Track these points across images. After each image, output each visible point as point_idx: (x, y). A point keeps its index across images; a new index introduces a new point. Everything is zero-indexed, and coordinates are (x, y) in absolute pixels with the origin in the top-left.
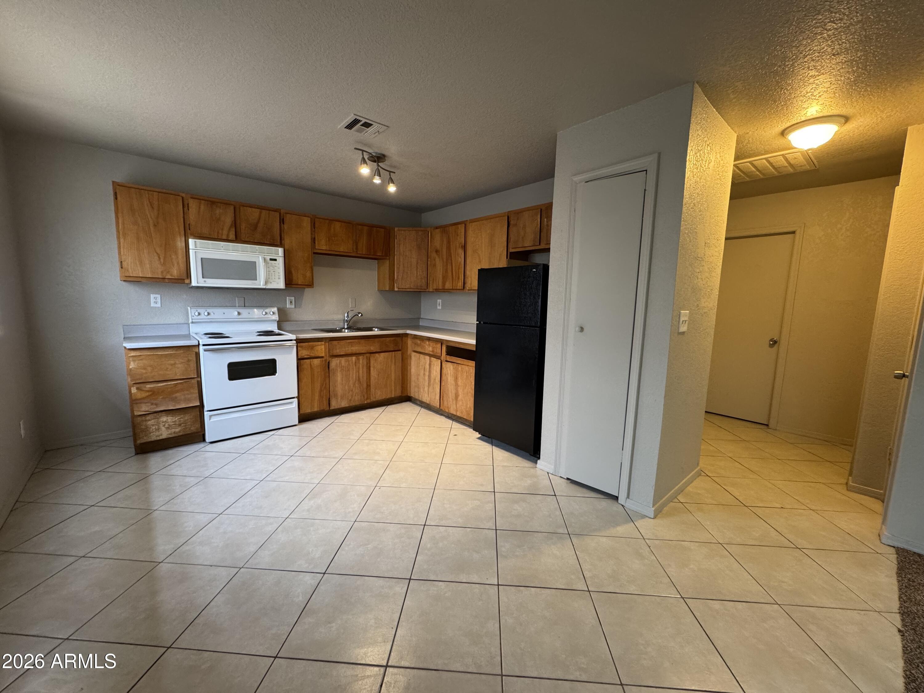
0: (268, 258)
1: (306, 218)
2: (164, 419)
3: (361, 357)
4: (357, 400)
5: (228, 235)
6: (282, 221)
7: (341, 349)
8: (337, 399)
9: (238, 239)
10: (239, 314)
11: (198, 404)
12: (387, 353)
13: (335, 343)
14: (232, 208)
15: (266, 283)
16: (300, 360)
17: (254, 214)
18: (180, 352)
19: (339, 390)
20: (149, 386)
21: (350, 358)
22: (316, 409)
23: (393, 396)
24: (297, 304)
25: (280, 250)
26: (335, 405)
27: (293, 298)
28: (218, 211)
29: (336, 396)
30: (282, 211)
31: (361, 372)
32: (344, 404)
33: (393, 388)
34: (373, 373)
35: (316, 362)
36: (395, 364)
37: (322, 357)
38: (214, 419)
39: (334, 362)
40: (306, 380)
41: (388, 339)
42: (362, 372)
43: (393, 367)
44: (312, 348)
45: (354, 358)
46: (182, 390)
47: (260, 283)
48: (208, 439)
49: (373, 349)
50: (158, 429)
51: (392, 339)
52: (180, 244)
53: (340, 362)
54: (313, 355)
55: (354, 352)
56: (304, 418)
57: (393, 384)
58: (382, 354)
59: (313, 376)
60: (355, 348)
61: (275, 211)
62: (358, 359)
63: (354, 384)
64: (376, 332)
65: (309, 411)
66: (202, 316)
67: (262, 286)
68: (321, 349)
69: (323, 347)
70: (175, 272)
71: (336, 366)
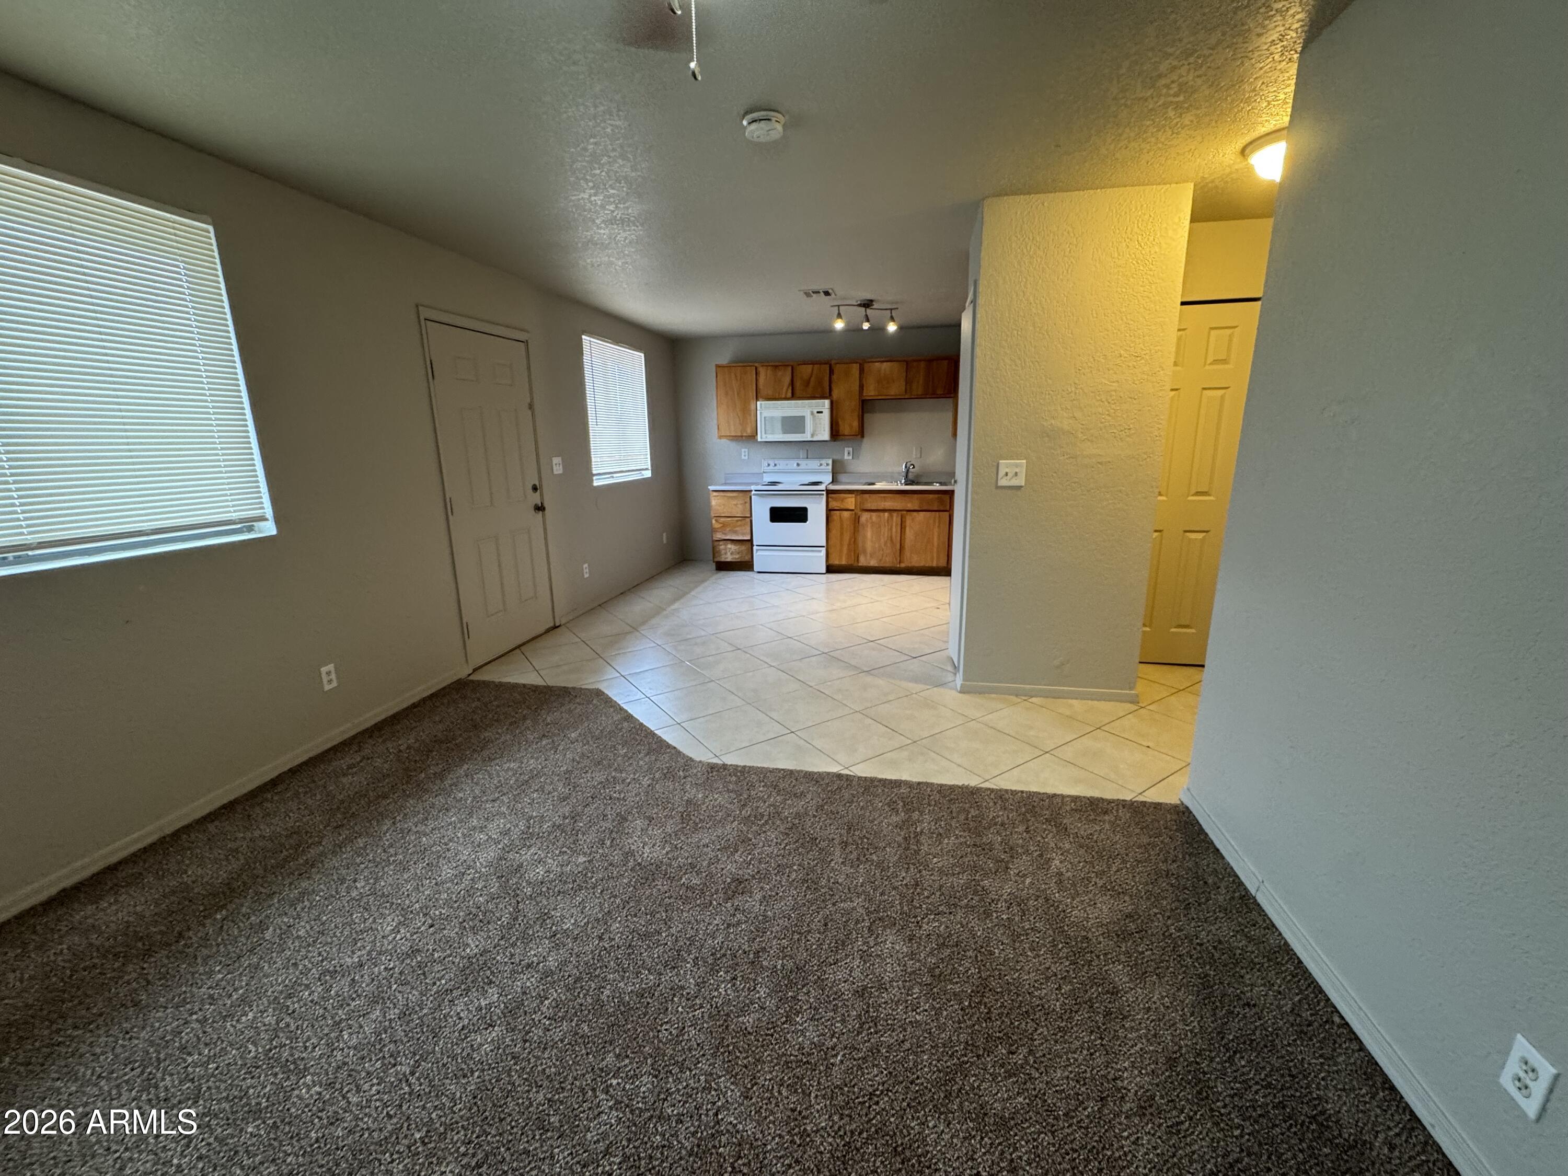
0: (815, 411)
1: (855, 365)
2: (729, 546)
3: (895, 514)
4: (888, 562)
5: (786, 394)
6: (831, 372)
7: (872, 503)
8: (866, 556)
9: (794, 397)
10: (798, 465)
11: (749, 538)
12: (928, 514)
13: (867, 496)
14: (790, 368)
15: (812, 436)
16: (829, 511)
17: (806, 370)
18: (741, 494)
19: (869, 546)
20: (722, 519)
21: (882, 514)
22: (844, 562)
23: (934, 565)
24: (855, 455)
25: (827, 402)
26: (863, 562)
27: (851, 449)
28: (780, 373)
29: (865, 551)
30: (833, 362)
31: (894, 530)
32: (873, 563)
33: (935, 555)
34: (909, 534)
35: (846, 514)
36: (939, 527)
37: (852, 510)
38: (760, 553)
39: (865, 517)
40: (835, 532)
41: (931, 496)
42: (896, 530)
43: (936, 531)
44: (843, 500)
45: (886, 514)
46: (740, 526)
47: (807, 437)
48: (756, 569)
49: (910, 506)
50: (726, 554)
51: (936, 496)
52: (753, 407)
53: (871, 518)
54: (842, 507)
55: (887, 508)
56: (831, 569)
57: (935, 550)
58: (922, 514)
59: (842, 528)
60: (888, 504)
61: (825, 364)
62: (892, 517)
63: (886, 543)
64: (937, 487)
65: (837, 562)
66: (771, 467)
67: (809, 439)
68: (850, 502)
69: (853, 500)
70: (749, 431)
71: (867, 521)
